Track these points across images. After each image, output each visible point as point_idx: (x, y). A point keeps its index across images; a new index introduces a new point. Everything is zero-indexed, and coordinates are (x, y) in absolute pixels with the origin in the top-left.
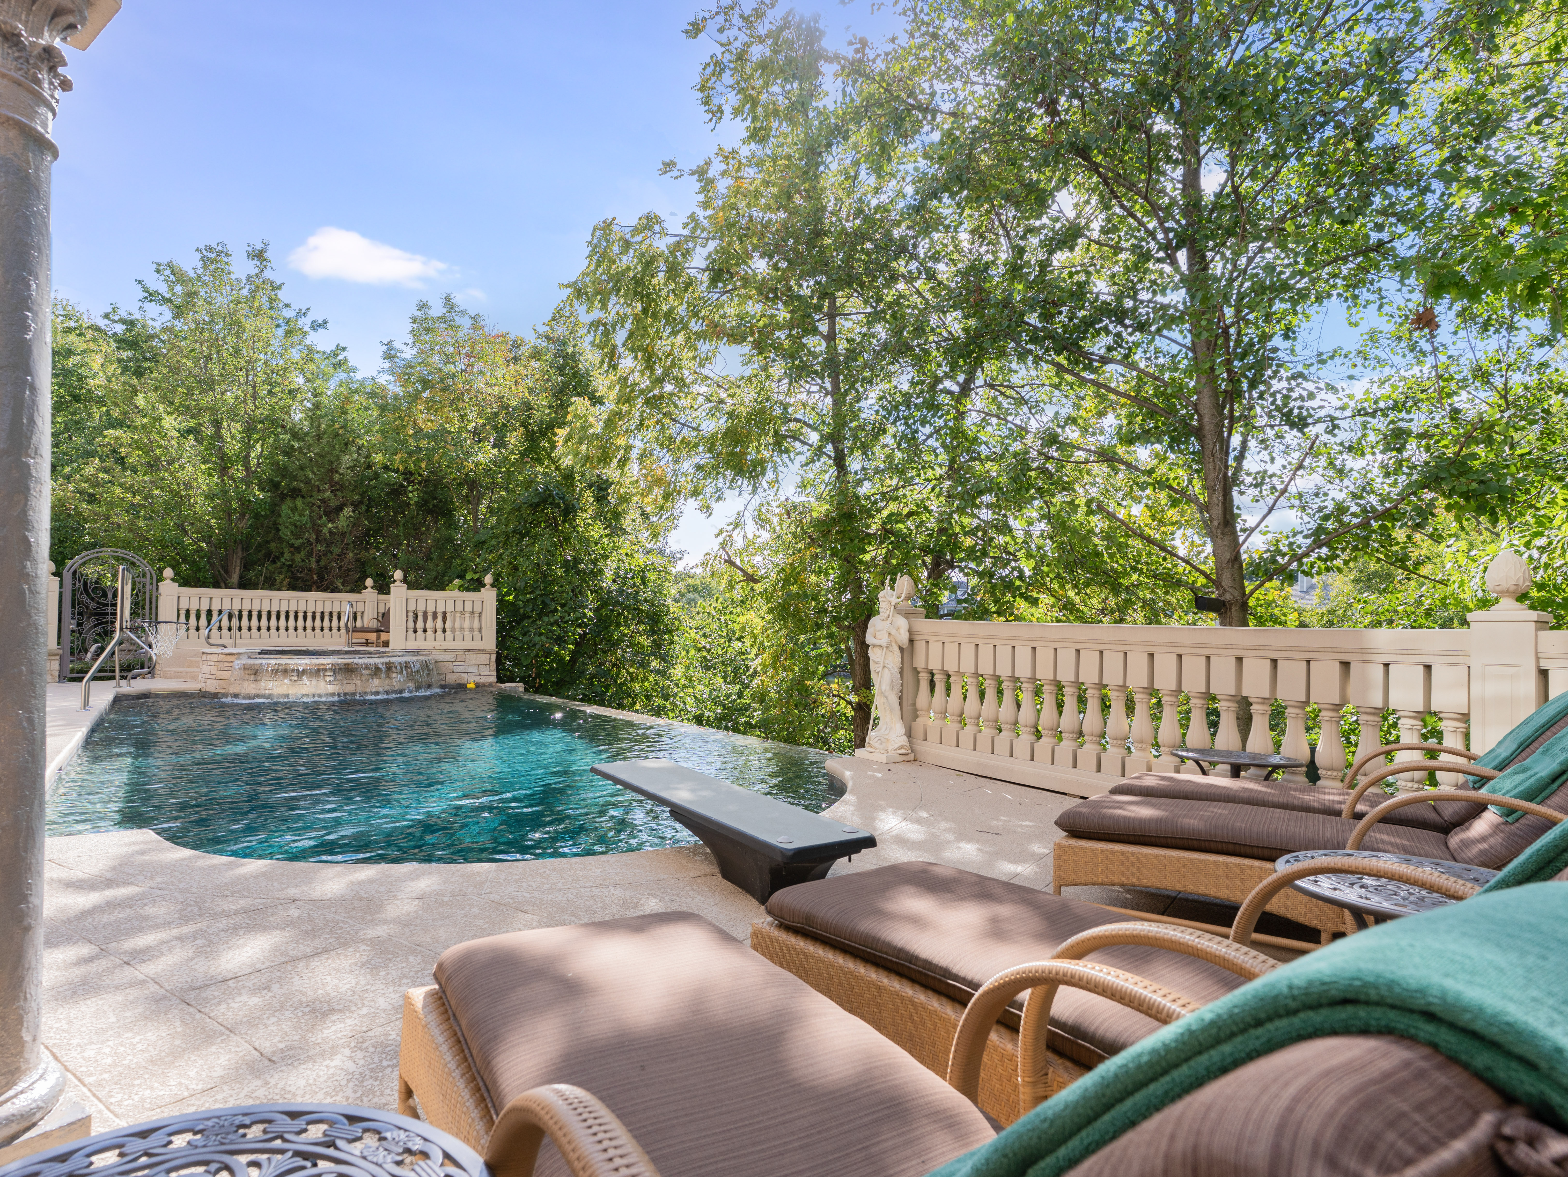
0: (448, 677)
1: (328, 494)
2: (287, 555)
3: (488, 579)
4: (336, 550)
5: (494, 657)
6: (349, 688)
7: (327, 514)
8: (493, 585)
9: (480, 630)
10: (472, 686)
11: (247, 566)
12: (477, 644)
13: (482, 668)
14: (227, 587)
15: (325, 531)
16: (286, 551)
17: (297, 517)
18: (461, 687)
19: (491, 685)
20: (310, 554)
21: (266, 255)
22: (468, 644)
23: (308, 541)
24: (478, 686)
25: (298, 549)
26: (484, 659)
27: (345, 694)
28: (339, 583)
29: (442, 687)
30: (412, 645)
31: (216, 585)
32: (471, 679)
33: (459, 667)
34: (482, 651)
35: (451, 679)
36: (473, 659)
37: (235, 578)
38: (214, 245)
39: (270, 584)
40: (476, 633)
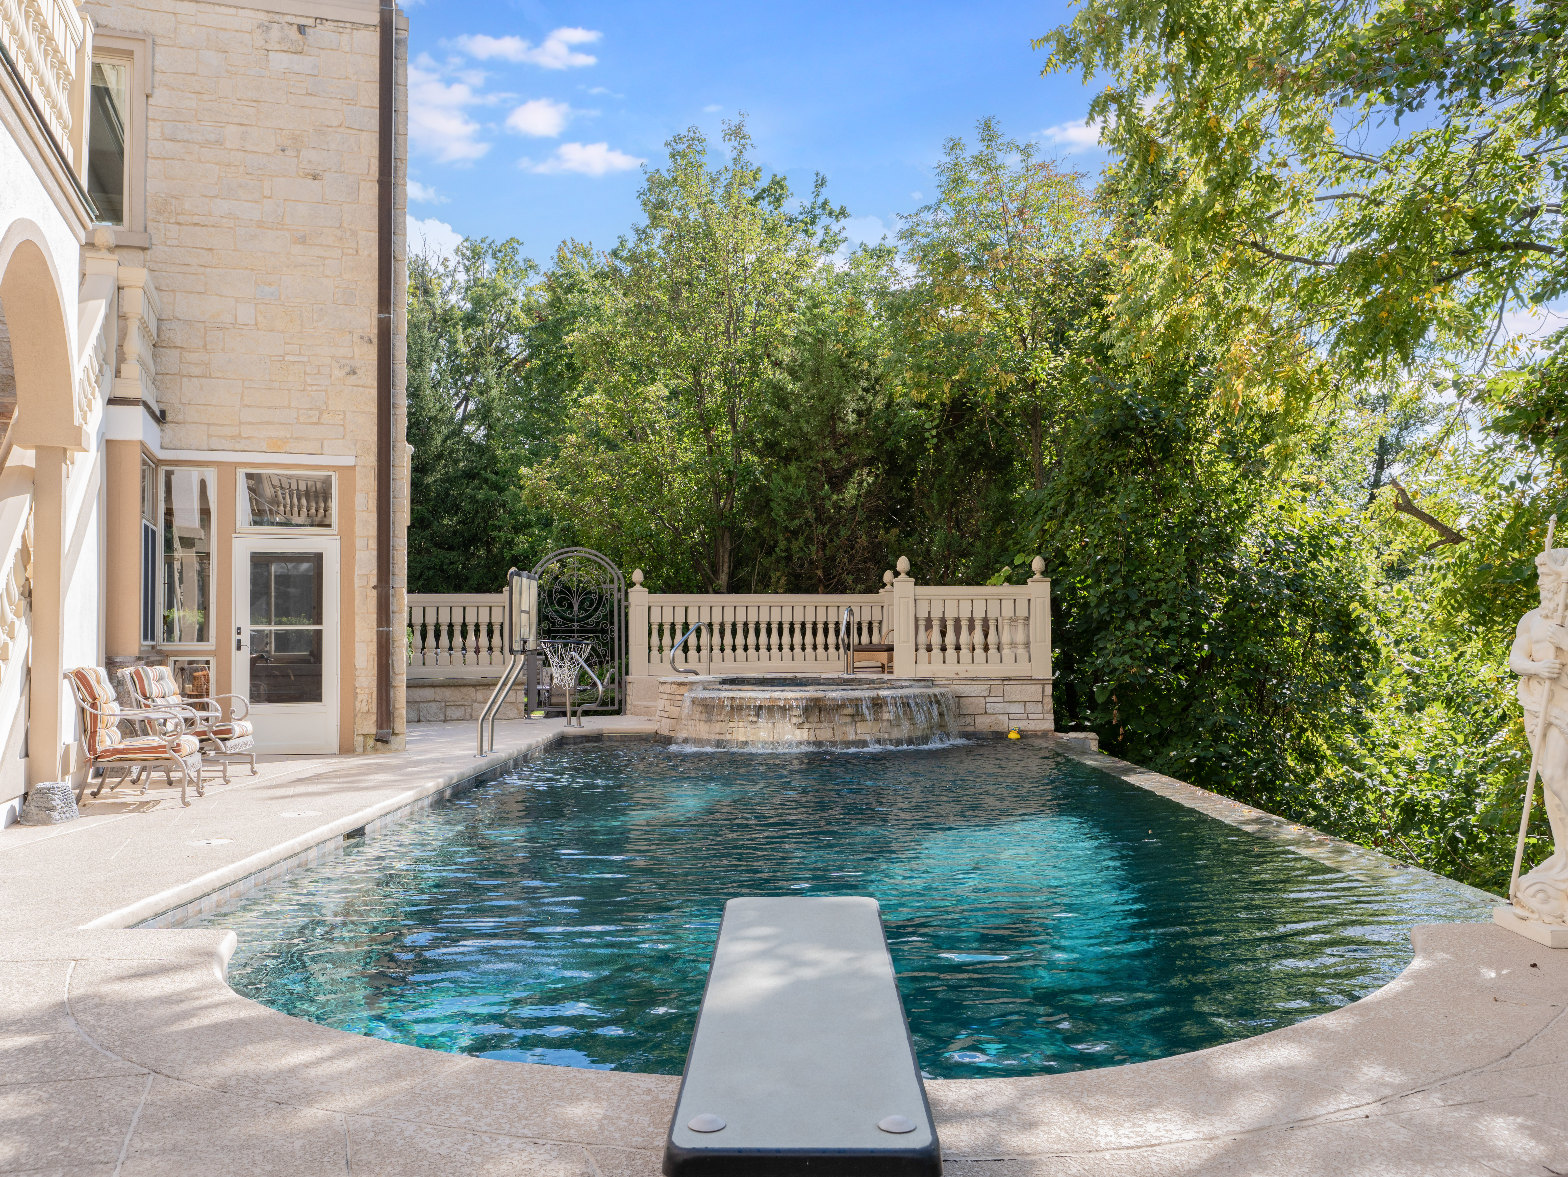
0: (980, 720)
1: (830, 453)
2: (782, 544)
3: (1038, 563)
4: (844, 532)
5: (1049, 689)
6: (825, 735)
7: (829, 481)
8: (1044, 573)
9: (1027, 645)
10: (1013, 735)
11: (737, 564)
12: (1023, 669)
13: (1030, 708)
14: (717, 592)
15: (828, 505)
16: (780, 537)
17: (790, 489)
18: (1000, 737)
19: (1045, 734)
20: (809, 540)
21: (745, 130)
22: (1009, 669)
23: (807, 522)
24: (1023, 734)
25: (795, 533)
26: (1033, 692)
27: (819, 744)
28: (849, 579)
29: (967, 736)
30: (925, 670)
31: (702, 590)
32: (1015, 725)
33: (995, 705)
34: (1029, 679)
35: (983, 723)
36: (1016, 692)
37: (723, 579)
38: (684, 132)
39: (764, 586)
40: (1021, 651)
